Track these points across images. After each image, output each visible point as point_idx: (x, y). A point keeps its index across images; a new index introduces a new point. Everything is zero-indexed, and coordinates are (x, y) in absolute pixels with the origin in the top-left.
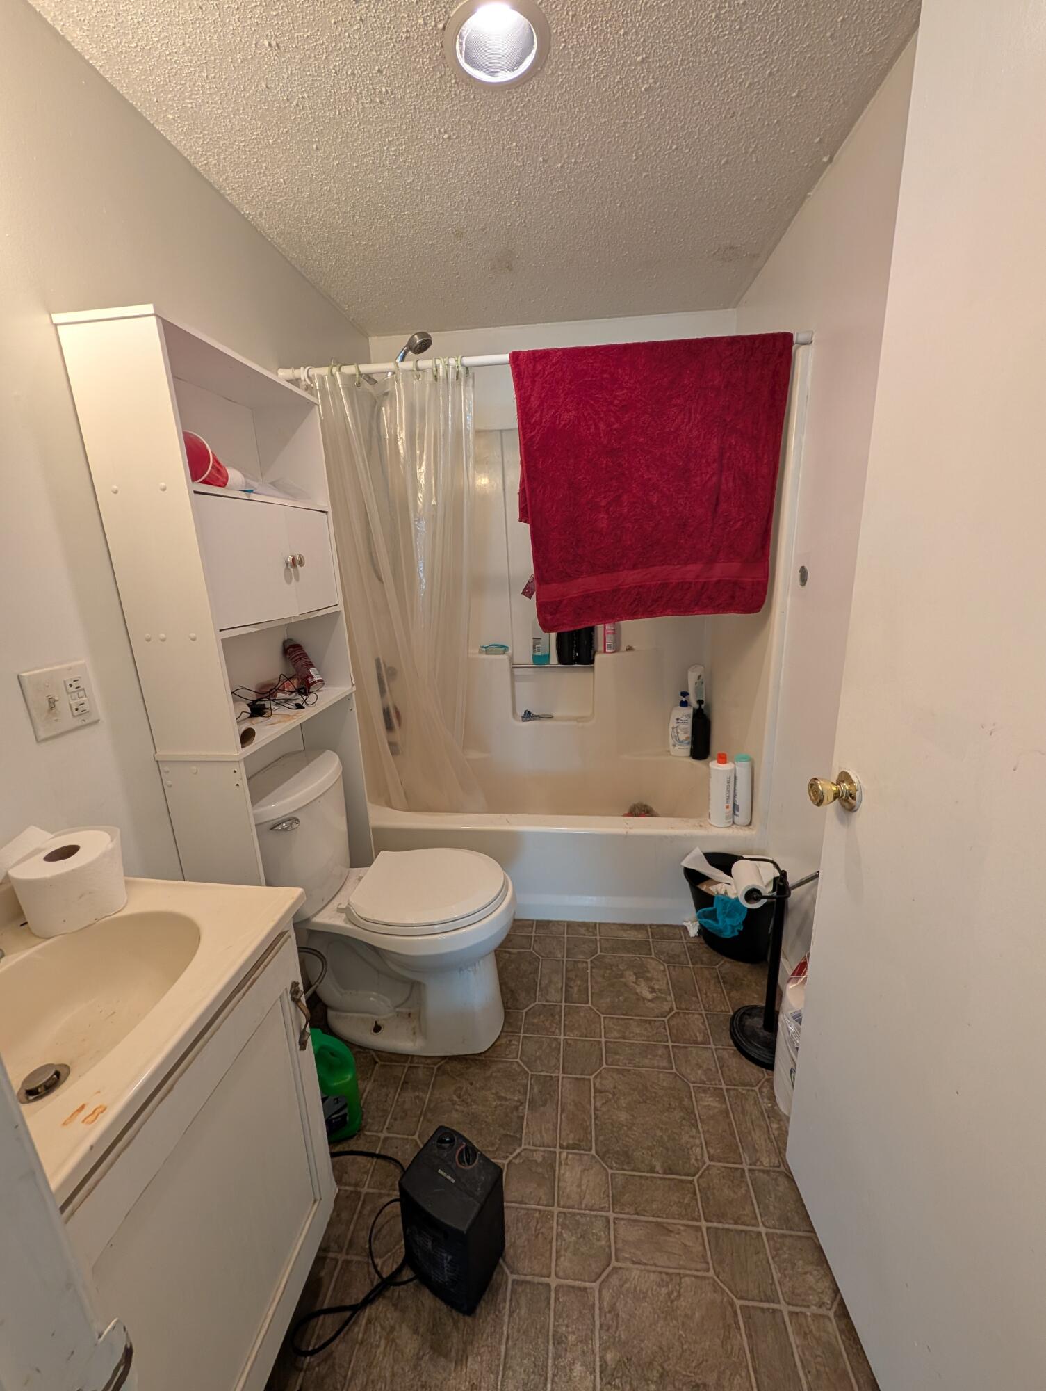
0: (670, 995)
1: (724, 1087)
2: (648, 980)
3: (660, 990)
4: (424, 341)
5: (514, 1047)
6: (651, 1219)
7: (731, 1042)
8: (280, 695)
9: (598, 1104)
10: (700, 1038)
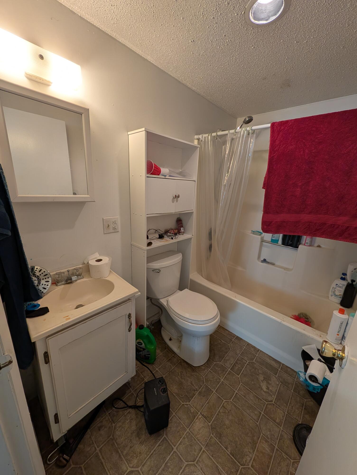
0: (275, 395)
1: (276, 447)
2: (268, 383)
3: (271, 391)
4: (249, 119)
5: (205, 372)
6: (216, 463)
7: (292, 434)
8: (168, 234)
9: (221, 411)
10: (278, 421)
